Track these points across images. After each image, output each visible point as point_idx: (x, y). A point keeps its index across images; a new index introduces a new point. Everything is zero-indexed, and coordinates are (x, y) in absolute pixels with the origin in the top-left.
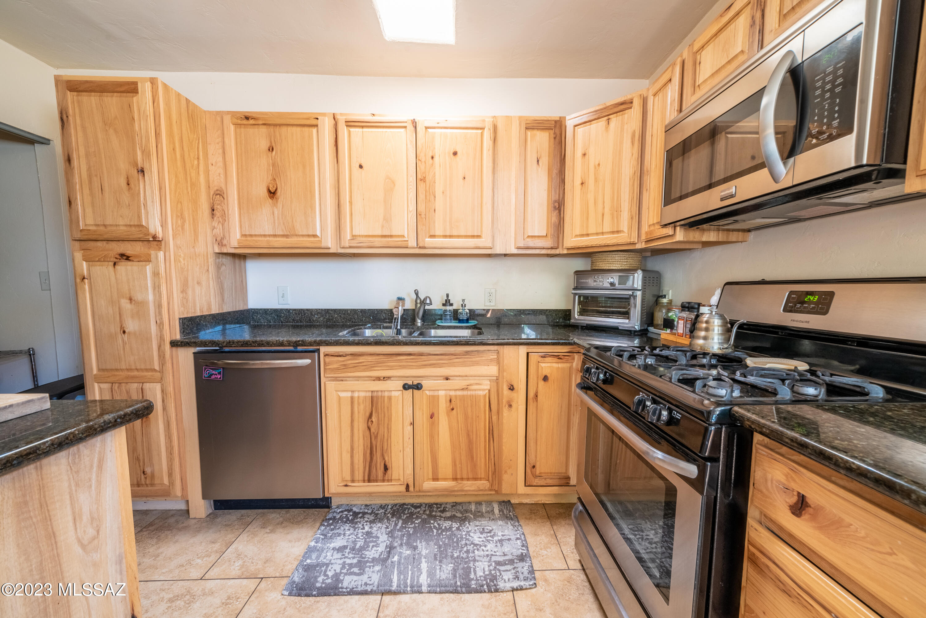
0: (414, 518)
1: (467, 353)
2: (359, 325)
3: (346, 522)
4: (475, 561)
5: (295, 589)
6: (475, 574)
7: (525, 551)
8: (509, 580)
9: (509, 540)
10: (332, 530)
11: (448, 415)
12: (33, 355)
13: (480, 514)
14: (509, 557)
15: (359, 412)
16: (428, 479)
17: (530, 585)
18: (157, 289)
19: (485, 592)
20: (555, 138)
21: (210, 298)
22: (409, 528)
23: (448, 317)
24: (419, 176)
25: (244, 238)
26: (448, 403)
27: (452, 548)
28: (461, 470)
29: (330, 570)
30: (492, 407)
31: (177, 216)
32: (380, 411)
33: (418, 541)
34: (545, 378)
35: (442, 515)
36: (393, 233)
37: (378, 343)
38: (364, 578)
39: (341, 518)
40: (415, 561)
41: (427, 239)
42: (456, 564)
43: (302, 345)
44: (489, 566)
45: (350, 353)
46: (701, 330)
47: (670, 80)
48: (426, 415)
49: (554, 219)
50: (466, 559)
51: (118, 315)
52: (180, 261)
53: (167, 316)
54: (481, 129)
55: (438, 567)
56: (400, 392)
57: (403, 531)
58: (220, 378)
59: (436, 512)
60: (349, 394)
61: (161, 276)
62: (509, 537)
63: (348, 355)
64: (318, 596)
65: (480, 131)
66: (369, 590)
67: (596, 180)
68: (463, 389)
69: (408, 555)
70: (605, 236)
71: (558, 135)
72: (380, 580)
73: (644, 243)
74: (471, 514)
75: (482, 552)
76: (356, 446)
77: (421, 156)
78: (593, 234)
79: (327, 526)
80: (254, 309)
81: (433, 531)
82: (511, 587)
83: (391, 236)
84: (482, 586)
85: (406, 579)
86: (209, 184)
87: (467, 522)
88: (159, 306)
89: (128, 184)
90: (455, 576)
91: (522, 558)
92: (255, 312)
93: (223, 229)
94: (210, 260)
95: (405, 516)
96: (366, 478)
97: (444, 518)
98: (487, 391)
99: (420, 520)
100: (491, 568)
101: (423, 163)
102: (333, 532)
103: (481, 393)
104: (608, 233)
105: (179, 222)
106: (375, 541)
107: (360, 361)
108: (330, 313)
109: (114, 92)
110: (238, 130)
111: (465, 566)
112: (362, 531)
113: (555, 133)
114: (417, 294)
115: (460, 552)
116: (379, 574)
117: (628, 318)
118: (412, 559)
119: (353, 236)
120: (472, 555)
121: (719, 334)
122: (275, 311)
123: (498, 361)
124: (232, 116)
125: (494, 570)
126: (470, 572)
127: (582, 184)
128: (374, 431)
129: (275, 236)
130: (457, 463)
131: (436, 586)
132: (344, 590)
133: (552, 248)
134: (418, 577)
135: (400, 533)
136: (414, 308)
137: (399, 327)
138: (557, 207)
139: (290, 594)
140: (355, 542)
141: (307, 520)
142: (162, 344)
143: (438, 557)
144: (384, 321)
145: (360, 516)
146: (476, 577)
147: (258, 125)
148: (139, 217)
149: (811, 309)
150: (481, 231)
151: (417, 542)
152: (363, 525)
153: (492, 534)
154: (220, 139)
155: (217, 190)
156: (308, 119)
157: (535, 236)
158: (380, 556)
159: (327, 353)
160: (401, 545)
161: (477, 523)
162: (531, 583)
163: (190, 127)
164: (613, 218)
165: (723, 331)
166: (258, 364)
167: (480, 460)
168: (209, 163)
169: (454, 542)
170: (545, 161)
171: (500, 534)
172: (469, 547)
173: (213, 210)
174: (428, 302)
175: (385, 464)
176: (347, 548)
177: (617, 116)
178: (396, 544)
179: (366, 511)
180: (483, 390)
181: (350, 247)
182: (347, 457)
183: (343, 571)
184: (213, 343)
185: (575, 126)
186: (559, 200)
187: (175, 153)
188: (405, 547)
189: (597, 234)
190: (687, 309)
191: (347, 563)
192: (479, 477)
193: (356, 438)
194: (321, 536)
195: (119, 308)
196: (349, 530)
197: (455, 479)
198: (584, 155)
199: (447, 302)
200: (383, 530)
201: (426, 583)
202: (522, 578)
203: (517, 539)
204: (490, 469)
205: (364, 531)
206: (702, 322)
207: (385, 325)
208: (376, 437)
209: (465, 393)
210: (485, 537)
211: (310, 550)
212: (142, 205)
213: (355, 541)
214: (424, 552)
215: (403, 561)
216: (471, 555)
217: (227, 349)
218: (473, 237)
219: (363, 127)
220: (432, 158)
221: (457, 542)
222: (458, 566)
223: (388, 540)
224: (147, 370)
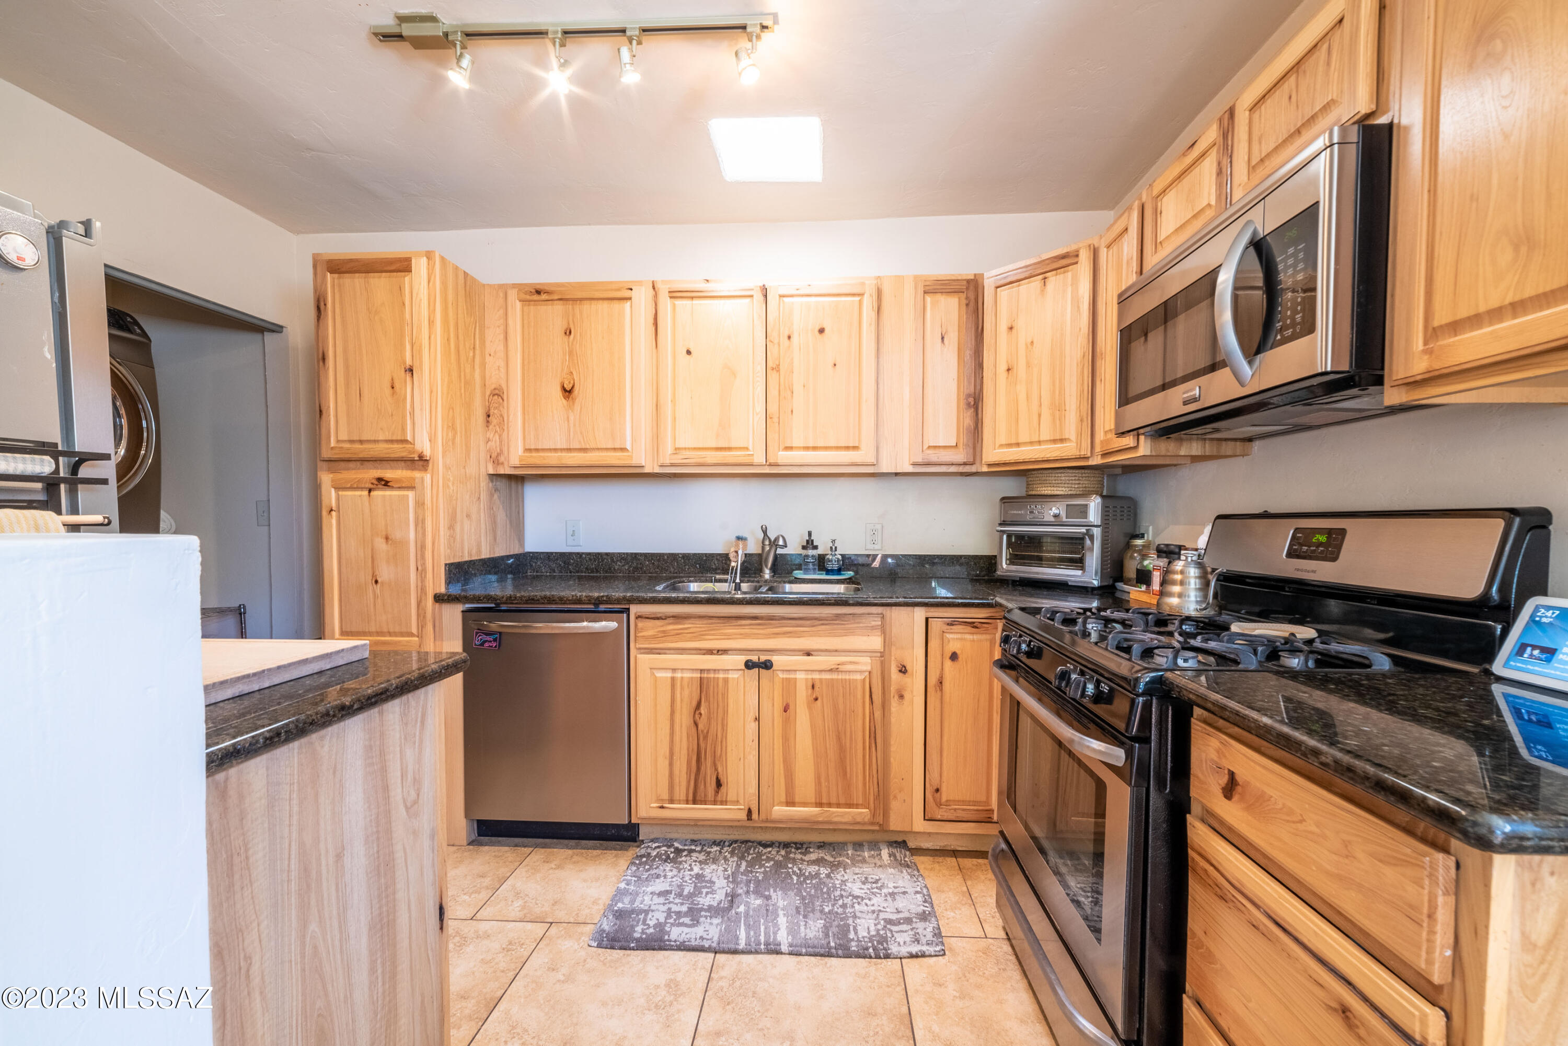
0: (763, 860)
1: (838, 617)
2: (680, 577)
3: (665, 861)
4: (855, 917)
5: (605, 939)
6: (856, 933)
7: (929, 909)
8: (905, 943)
9: (904, 893)
10: (648, 870)
11: (810, 708)
12: (244, 613)
13: (860, 858)
14: (906, 915)
15: (682, 700)
16: (780, 804)
17: (935, 951)
18: (420, 525)
19: (871, 957)
20: (967, 305)
21: (480, 536)
22: (757, 872)
23: (811, 566)
24: (770, 364)
25: (528, 454)
26: (810, 691)
27: (821, 900)
28: (829, 792)
29: (650, 920)
30: (874, 697)
31: (448, 427)
32: (711, 699)
33: (772, 890)
34: (954, 657)
35: (804, 857)
36: (733, 445)
37: (712, 601)
38: (699, 931)
39: (659, 856)
40: (769, 914)
41: (781, 453)
42: (827, 920)
43: (607, 602)
44: (875, 925)
45: (671, 614)
46: (1174, 583)
47: (1127, 229)
48: (778, 707)
49: (968, 421)
50: (842, 914)
51: (370, 560)
52: (448, 487)
53: (431, 561)
54: (859, 295)
55: (802, 923)
56: (741, 672)
57: (748, 876)
58: (496, 647)
59: (795, 854)
60: (669, 674)
61: (426, 507)
62: (903, 890)
63: (669, 617)
64: (637, 949)
65: (857, 299)
66: (707, 946)
67: (1028, 365)
68: (831, 670)
69: (759, 905)
70: (1043, 447)
71: (973, 301)
72: (721, 935)
73: (1100, 457)
74: (848, 858)
75: (866, 907)
76: (676, 749)
77: (773, 335)
78: (1025, 444)
79: (640, 864)
80: (533, 553)
81: (792, 878)
82: (908, 953)
83: (729, 449)
84: (867, 949)
85: (757, 935)
86: (485, 381)
87: (842, 869)
88: (421, 548)
89: (393, 388)
90: (827, 935)
91: (924, 917)
92: (535, 556)
93: (501, 442)
94: (482, 485)
95: (750, 857)
96: (691, 797)
97: (808, 862)
98: (867, 673)
99: (772, 863)
100: (879, 927)
101: (776, 346)
102: (649, 873)
103: (858, 677)
104: (1047, 441)
105: (450, 434)
106: (710, 887)
107: (686, 626)
108: (639, 560)
109: (382, 272)
110: (526, 308)
111: (842, 923)
112: (689, 873)
113: (967, 298)
114: (765, 532)
115: (833, 905)
116: (719, 927)
117: (1082, 568)
118: (765, 912)
119: (676, 449)
120: (851, 910)
121: (1196, 589)
122: (562, 555)
123: (884, 630)
124: (520, 290)
125: (883, 929)
126: (849, 931)
127: (1008, 370)
128: (703, 728)
129: (569, 450)
130: (823, 780)
131: (801, 946)
132: (672, 943)
133: (965, 464)
134: (775, 933)
135: (745, 878)
136: (760, 551)
137: (738, 580)
138: (972, 403)
139: (599, 946)
140: (680, 887)
141: (606, 855)
142: (423, 598)
143: (802, 910)
144: (715, 571)
145: (685, 853)
146: (858, 938)
147: (552, 300)
148: (404, 430)
149: (1320, 553)
150: (859, 441)
151: (769, 891)
152: (690, 865)
153: (879, 885)
154: (502, 321)
155: (495, 389)
156: (619, 290)
157: (939, 447)
158: (718, 904)
159: (640, 614)
160: (748, 892)
161: (857, 870)
162: (938, 948)
163: (467, 309)
164: (1054, 420)
165: (1201, 584)
166: (542, 627)
167: (857, 776)
168: (487, 353)
169: (824, 893)
170: (953, 337)
171: (891, 885)
172: (846, 901)
173: (489, 416)
174: (781, 542)
175: (717, 778)
176: (671, 893)
177: (1056, 275)
178: (740, 891)
179: (693, 847)
180: (861, 672)
181: (672, 465)
182: (663, 765)
183: (668, 921)
184: (489, 598)
185: (997, 287)
186: (975, 393)
187: (449, 344)
188: (752, 896)
189: (1031, 443)
190: (1164, 555)
191: (672, 910)
192: (855, 802)
193: (677, 738)
194: (634, 878)
195: (372, 550)
196: (671, 870)
197: (820, 804)
198: (1011, 328)
199: (810, 544)
200: (720, 873)
201: (786, 942)
202: (924, 942)
203: (917, 892)
204: (872, 790)
205: (692, 873)
206: (1175, 572)
207: (718, 577)
208: (706, 737)
209: (834, 676)
210: (868, 889)
211: (619, 894)
212: (408, 414)
213: (681, 885)
214: (781, 903)
215: (751, 913)
216: (849, 910)
217: (504, 607)
218: (847, 448)
219: (692, 298)
220: (789, 337)
221: (828, 893)
222: (831, 923)
223: (728, 886)
224: (402, 634)
